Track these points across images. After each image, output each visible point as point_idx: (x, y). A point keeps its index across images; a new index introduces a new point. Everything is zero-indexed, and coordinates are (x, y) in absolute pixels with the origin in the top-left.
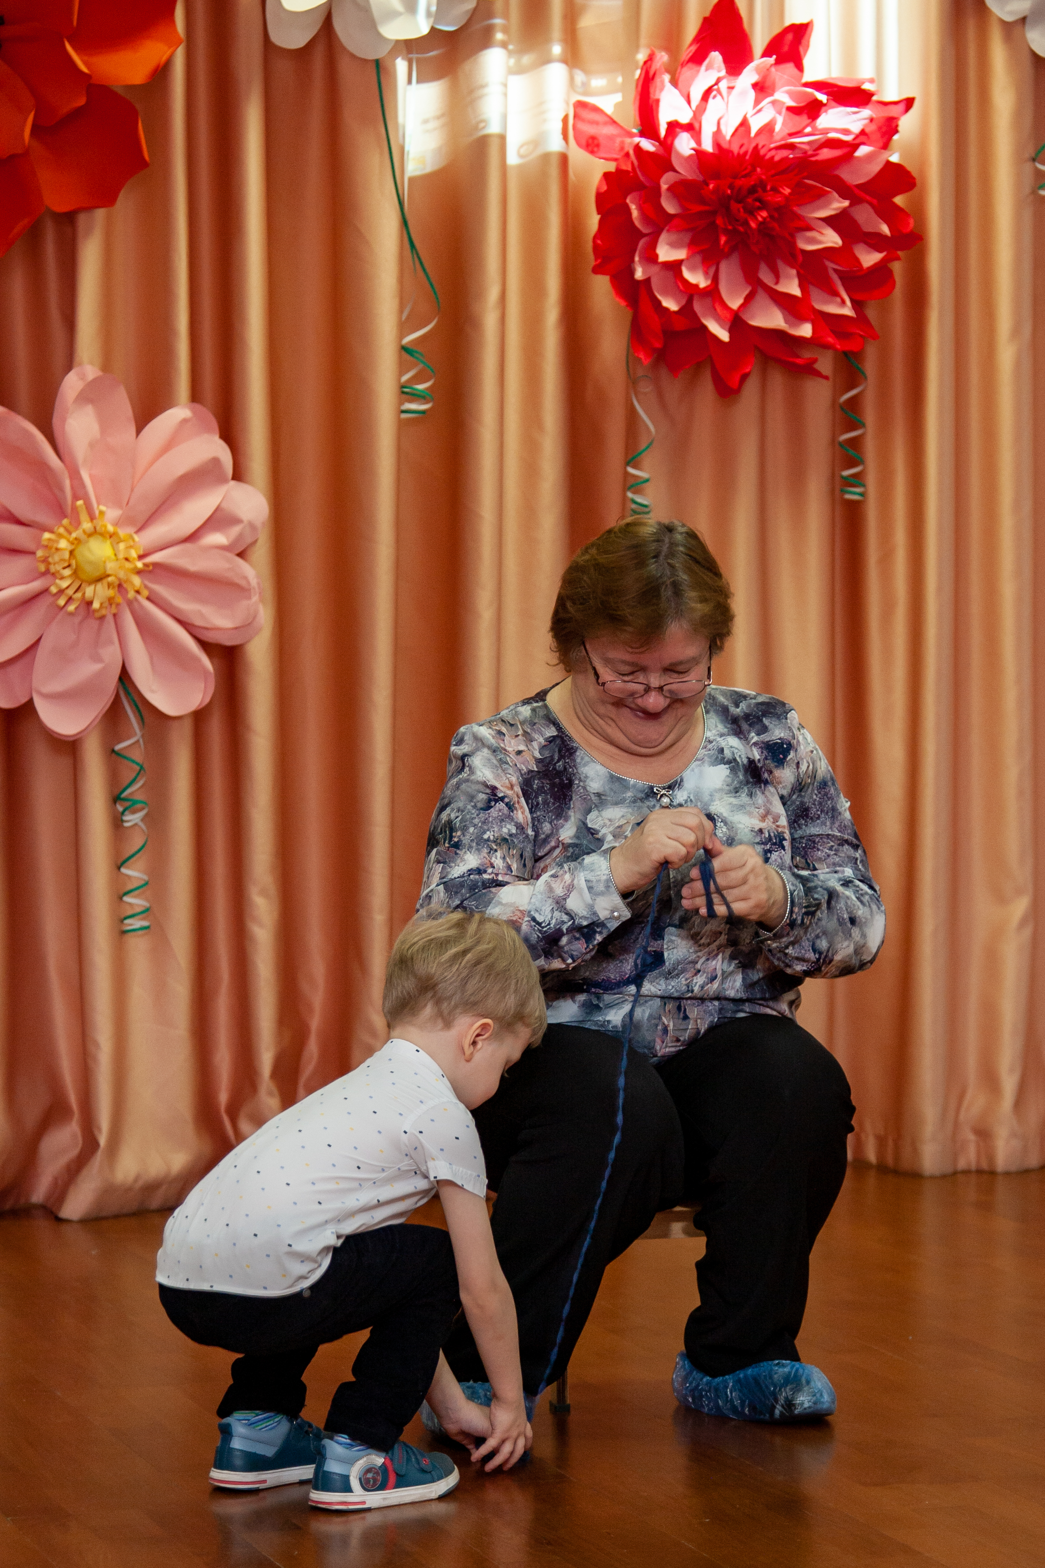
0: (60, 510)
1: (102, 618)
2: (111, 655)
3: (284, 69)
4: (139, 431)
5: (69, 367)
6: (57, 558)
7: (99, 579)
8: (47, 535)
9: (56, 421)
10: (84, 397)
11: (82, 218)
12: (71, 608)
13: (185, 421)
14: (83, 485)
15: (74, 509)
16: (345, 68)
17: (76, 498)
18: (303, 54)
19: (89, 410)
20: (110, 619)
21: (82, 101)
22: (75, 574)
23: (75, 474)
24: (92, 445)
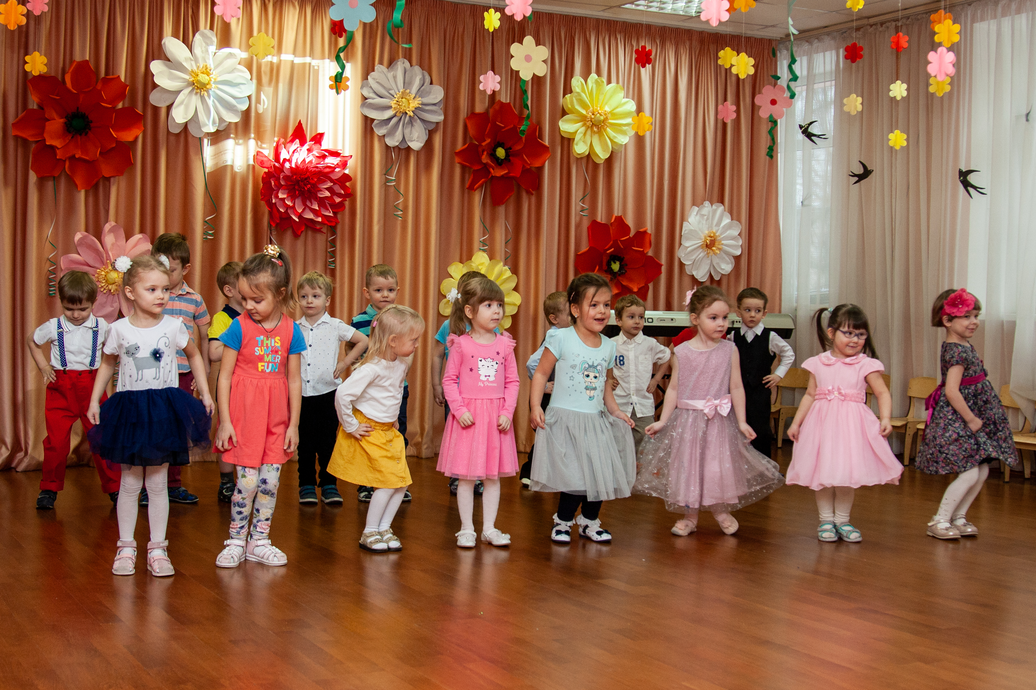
0: (103, 263)
1: (114, 295)
2: (116, 305)
3: (172, 139)
4: (126, 241)
5: (107, 222)
6: (101, 277)
7: (113, 284)
8: (98, 270)
9: (102, 237)
10: (111, 230)
11: (112, 180)
12: (105, 292)
13: (140, 239)
14: (109, 256)
15: (107, 263)
16: (190, 139)
17: (107, 260)
18: (178, 135)
19: (112, 234)
20: (116, 295)
21: (114, 145)
22: (106, 281)
23: (107, 253)
24: (113, 245)
